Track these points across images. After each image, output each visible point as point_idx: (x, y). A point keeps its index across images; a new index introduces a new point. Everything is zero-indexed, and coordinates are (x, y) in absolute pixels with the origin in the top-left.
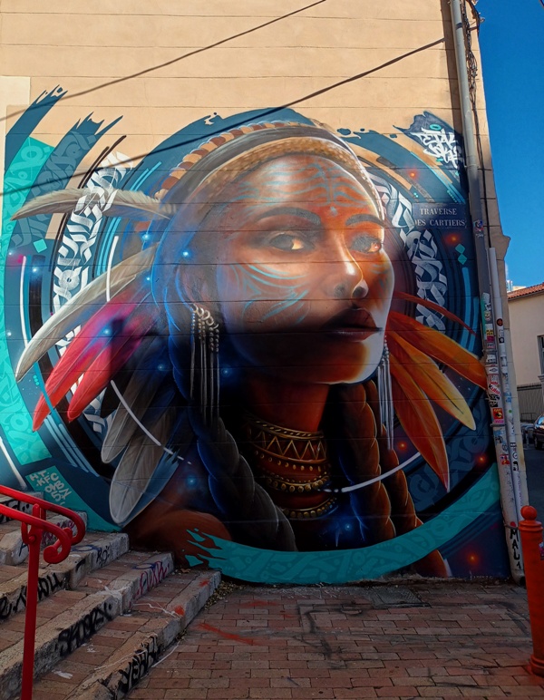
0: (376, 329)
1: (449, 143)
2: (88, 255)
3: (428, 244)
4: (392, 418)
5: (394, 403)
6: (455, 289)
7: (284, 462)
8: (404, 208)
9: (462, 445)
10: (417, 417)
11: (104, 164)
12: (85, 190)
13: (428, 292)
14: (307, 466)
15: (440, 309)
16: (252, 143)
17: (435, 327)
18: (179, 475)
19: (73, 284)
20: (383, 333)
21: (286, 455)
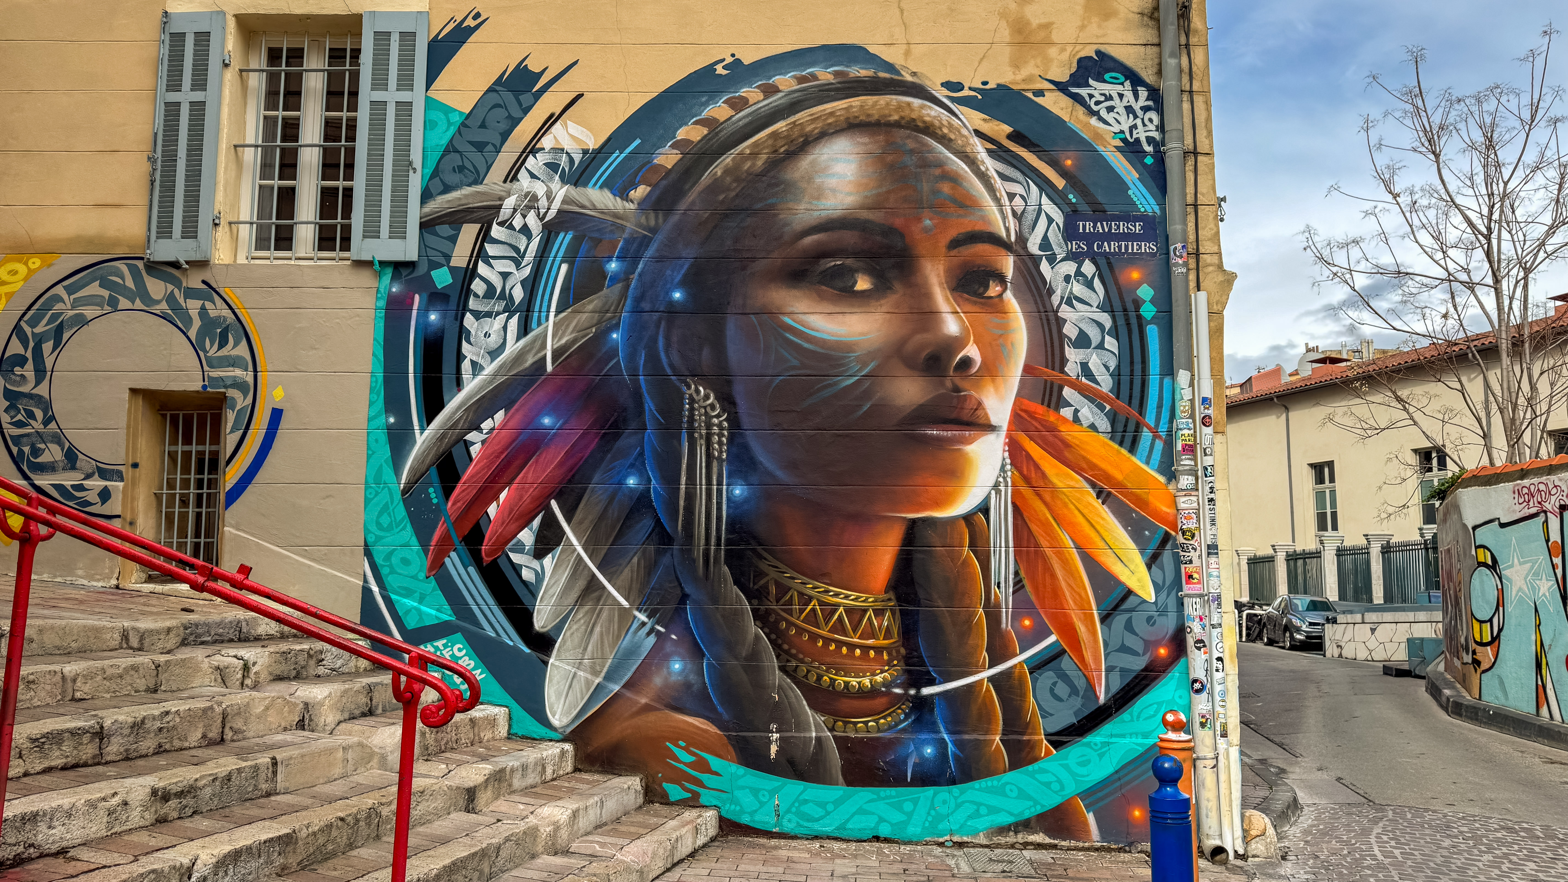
0: (990, 428)
1: (1137, 107)
2: (518, 294)
3: (1089, 285)
4: (1011, 576)
5: (1015, 552)
6: (1132, 363)
7: (827, 641)
8: (1050, 221)
9: (1129, 627)
10: (1053, 576)
11: (547, 142)
12: (516, 185)
13: (1085, 366)
14: (865, 649)
15: (1104, 398)
16: (793, 107)
17: (1093, 427)
18: (658, 656)
19: (494, 341)
20: (1003, 434)
21: (833, 630)
